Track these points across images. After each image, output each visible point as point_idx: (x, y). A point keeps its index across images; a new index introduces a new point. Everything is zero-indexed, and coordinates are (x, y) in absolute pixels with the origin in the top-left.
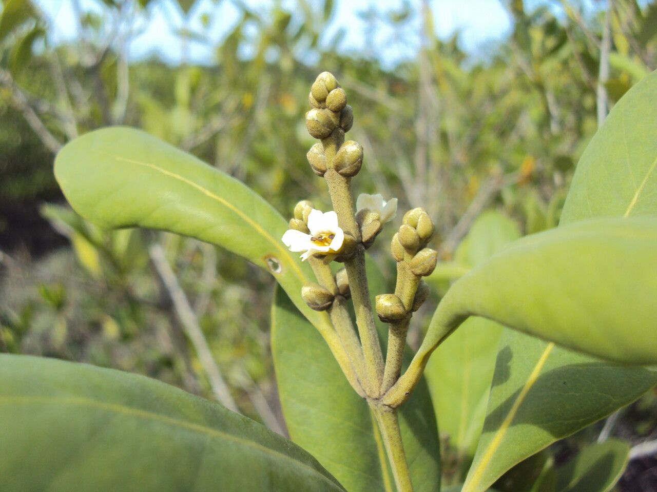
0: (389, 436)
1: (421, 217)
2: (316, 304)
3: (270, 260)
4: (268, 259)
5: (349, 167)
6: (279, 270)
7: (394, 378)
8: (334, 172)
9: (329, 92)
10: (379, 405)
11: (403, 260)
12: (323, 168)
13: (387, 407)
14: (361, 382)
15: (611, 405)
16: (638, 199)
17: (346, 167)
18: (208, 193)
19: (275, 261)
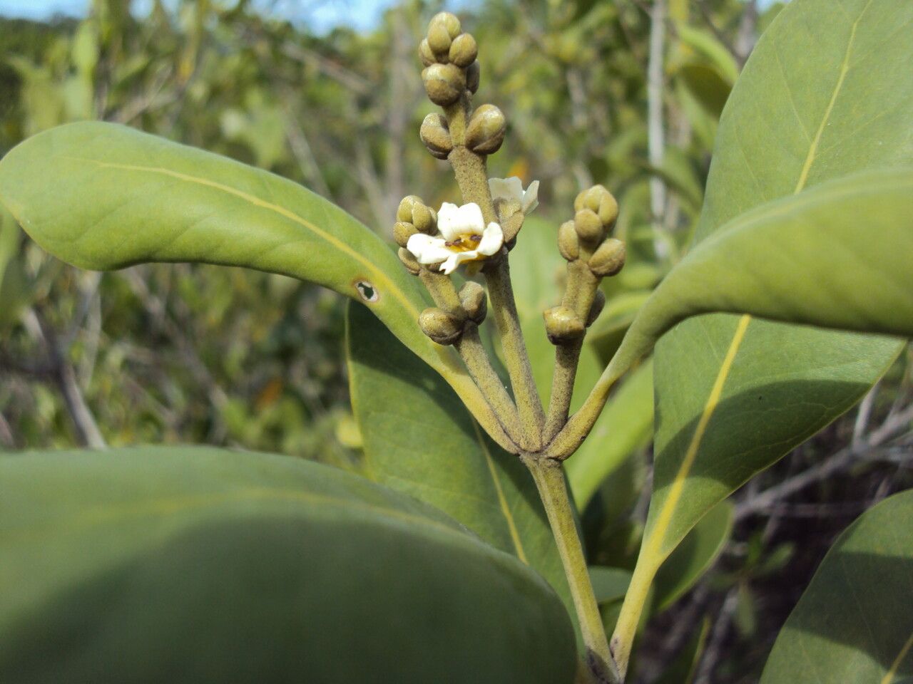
0: (554, 500)
1: (603, 198)
2: (444, 335)
3: (361, 285)
4: (357, 284)
5: (489, 141)
6: (374, 298)
7: (562, 420)
8: (465, 151)
9: (453, 39)
10: (541, 460)
11: (577, 258)
12: (448, 146)
13: (553, 461)
14: (511, 433)
15: (825, 416)
16: (815, 155)
17: (485, 141)
18: (256, 201)
19: (368, 285)
